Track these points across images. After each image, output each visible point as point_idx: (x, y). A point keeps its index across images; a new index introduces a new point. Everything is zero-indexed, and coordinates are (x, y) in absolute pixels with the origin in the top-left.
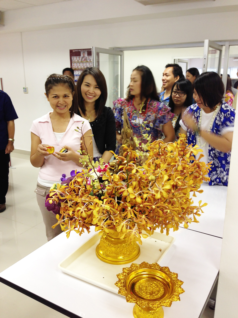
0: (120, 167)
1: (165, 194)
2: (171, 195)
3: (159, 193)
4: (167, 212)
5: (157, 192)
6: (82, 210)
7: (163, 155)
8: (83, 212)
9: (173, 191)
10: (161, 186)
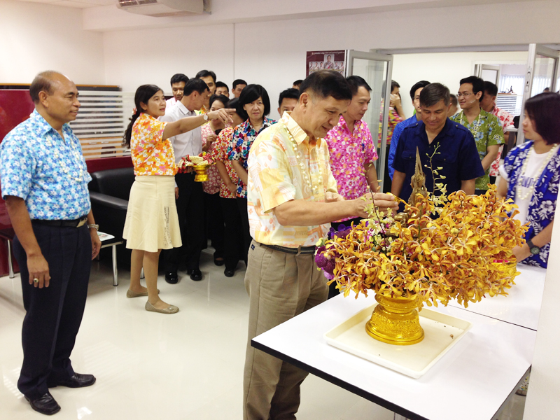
0: (410, 221)
1: (469, 251)
2: (476, 253)
3: (462, 248)
4: (470, 271)
5: (459, 248)
6: (364, 266)
7: (466, 208)
8: (367, 269)
9: (478, 249)
10: (464, 242)
